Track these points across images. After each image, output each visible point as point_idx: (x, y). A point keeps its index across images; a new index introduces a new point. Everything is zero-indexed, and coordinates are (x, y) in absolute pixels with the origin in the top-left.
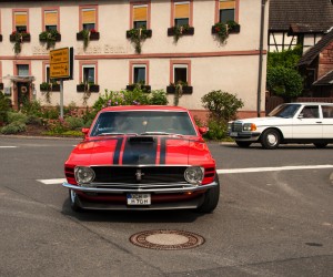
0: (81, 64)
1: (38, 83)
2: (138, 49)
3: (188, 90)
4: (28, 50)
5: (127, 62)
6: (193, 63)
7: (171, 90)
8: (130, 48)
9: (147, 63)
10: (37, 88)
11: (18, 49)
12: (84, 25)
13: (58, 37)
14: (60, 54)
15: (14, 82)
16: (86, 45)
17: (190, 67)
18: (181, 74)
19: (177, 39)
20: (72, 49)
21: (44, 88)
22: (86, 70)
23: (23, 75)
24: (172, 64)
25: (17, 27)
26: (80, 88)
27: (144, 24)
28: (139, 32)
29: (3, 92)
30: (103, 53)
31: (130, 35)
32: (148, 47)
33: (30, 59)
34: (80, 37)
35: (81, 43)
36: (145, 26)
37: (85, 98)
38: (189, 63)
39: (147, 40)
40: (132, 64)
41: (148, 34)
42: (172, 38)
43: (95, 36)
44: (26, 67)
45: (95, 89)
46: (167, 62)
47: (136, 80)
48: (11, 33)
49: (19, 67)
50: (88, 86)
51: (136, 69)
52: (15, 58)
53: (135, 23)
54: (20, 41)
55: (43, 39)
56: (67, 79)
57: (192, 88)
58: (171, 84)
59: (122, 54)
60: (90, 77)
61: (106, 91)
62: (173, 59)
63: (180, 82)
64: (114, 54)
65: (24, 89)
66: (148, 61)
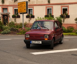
2: (49, 2)
4: (7, 2)
5: (45, 7)
6: (69, 6)
8: (46, 2)
9: (52, 7)
11: (3, 2)
15: (2, 14)
17: (68, 8)
18: (65, 10)
20: (27, 2)
23: (5, 12)
24: (62, 7)
30: (36, 4)
32: (52, 1)
33: (8, 6)
37: (29, 20)
40: (46, 7)
44: (7, 9)
45: (33, 17)
46: (60, 6)
47: (48, 13)
49: (3, 9)
50: (30, 16)
51: (48, 9)
57: (69, 16)
58: (61, 14)
59: (43, 4)
60: (31, 12)
61: (38, 17)
62: (62, 5)
63: (65, 13)
64: (40, 4)
65: (6, 17)
66: (53, 6)
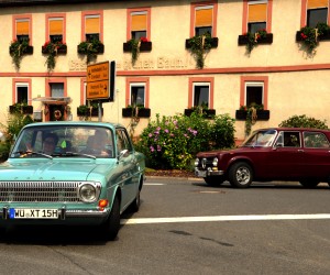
0: (128, 82)
1: (74, 106)
2: (200, 63)
3: (264, 115)
4: (63, 64)
5: (185, 80)
6: (270, 80)
7: (241, 115)
8: (189, 61)
9: (211, 81)
10: (74, 112)
11: (51, 64)
12: (134, 33)
13: (100, 49)
14: (99, 70)
15: (46, 104)
16: (135, 58)
17: (266, 85)
18: (255, 95)
19: (250, 49)
20: (113, 63)
21: (82, 112)
22: (135, 90)
23: (57, 95)
24: (244, 81)
25: (51, 36)
26: (127, 113)
27: (208, 30)
28: (202, 41)
29: (33, 117)
30: (156, 69)
31: (190, 45)
32: (212, 59)
33: (66, 76)
34: (128, 47)
35: (129, 56)
36: (209, 33)
37: (132, 125)
38: (265, 81)
39: (212, 51)
40: (192, 81)
41: (213, 43)
42: (244, 49)
43: (147, 46)
44: (61, 86)
45: (145, 113)
46: (237, 79)
47: (196, 103)
48: (43, 43)
49: (52, 86)
50: (137, 110)
51: (198, 89)
52: (48, 75)
53: (197, 29)
54: (54, 54)
55: (82, 50)
56: (107, 101)
57: (268, 112)
58: (242, 107)
59: (180, 69)
60: (139, 98)
61: (157, 116)
62: (244, 75)
63: (254, 104)
64: (170, 69)
65: (58, 114)
66: (213, 78)
